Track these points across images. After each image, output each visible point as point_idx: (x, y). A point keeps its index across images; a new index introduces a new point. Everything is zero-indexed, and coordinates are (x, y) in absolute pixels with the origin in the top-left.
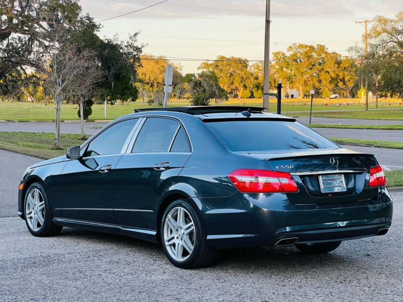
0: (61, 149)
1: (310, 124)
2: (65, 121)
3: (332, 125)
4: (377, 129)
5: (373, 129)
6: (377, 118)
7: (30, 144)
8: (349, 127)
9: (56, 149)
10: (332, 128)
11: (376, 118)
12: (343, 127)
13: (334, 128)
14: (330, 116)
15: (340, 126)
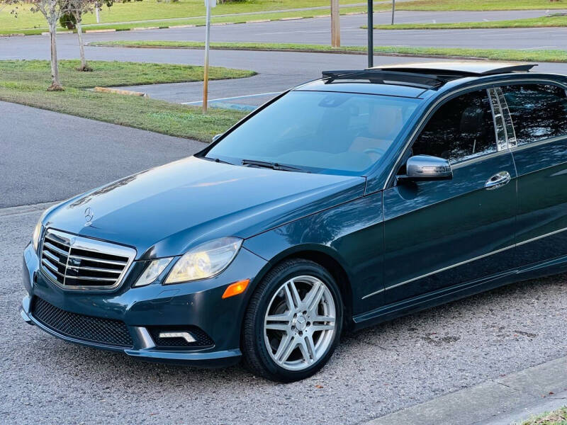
0: (61, 90)
1: (392, 24)
2: (43, 34)
3: (424, 23)
4: (487, 28)
5: (481, 28)
6: (484, 8)
7: (16, 83)
8: (448, 26)
9: (54, 90)
10: (424, 28)
11: (481, 8)
12: (440, 27)
13: (427, 28)
14: (417, 8)
15: (436, 25)
